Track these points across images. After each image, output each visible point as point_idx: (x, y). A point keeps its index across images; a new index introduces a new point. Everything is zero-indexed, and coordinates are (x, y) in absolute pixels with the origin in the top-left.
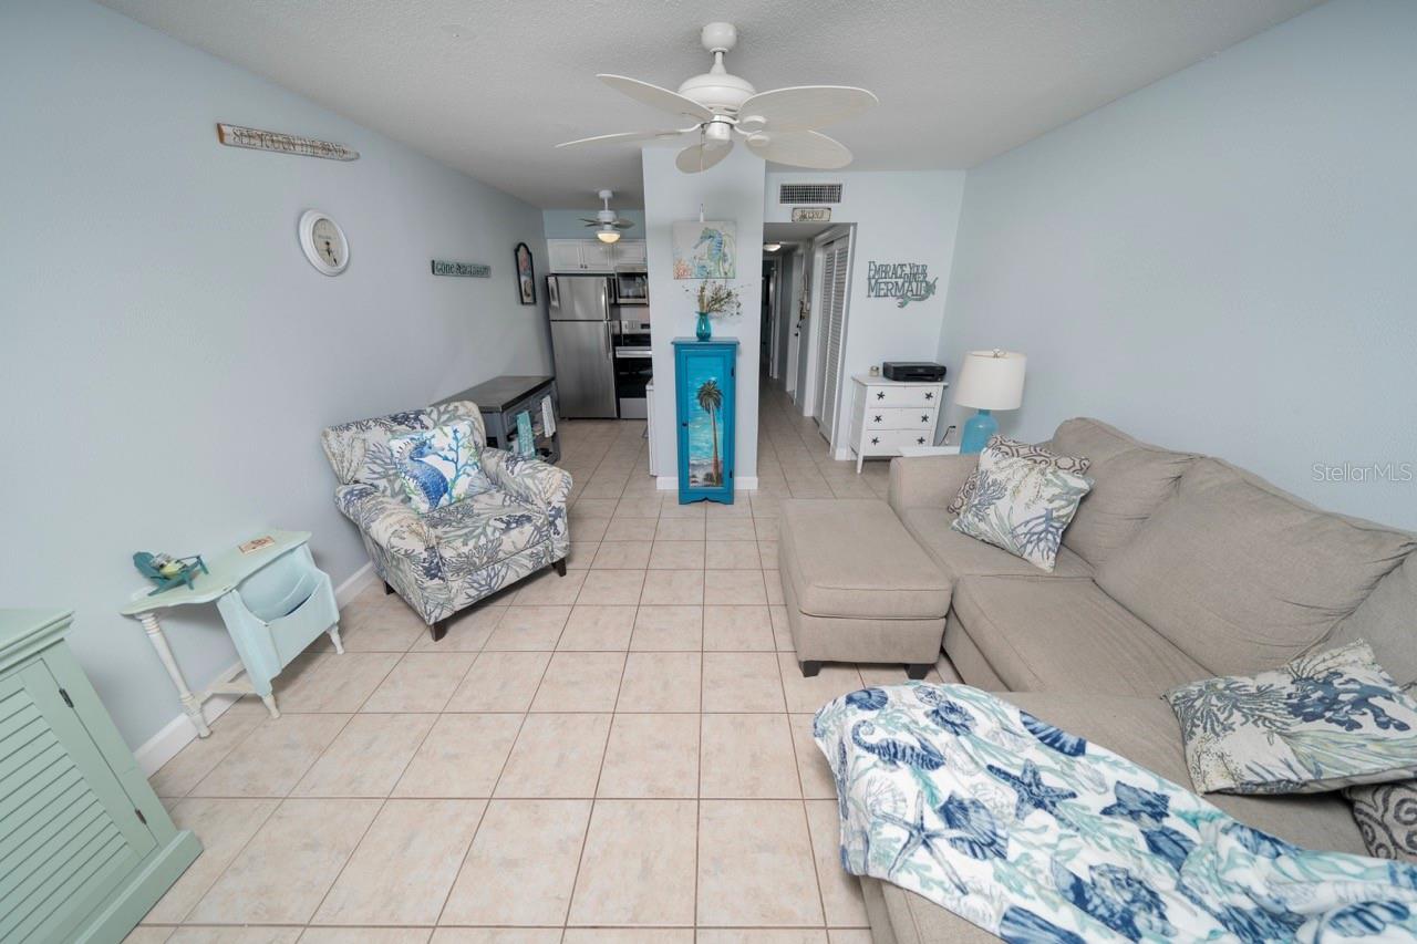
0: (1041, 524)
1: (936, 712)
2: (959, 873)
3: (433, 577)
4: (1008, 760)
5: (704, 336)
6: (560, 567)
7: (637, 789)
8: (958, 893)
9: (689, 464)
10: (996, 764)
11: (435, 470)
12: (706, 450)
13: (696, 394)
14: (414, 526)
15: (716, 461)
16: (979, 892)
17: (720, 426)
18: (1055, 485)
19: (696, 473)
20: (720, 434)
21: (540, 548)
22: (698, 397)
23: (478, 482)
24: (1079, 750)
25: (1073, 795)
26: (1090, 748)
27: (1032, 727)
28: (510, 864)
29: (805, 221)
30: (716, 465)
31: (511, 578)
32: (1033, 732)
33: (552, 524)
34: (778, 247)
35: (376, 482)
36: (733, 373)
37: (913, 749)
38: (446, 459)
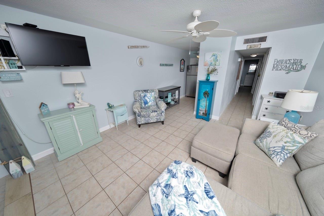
0: (279, 149)
1: (187, 171)
2: (157, 193)
3: (139, 117)
4: (191, 187)
5: (208, 80)
6: (163, 122)
7: (147, 162)
8: (153, 195)
9: (199, 110)
10: (187, 186)
11: (146, 100)
12: (204, 107)
13: (203, 93)
14: (137, 107)
15: (206, 110)
16: (156, 198)
17: (208, 102)
18: (289, 138)
19: (200, 112)
20: (207, 104)
21: (158, 117)
22: (203, 94)
23: (153, 104)
24: (212, 198)
25: (197, 203)
26: (215, 199)
27: (205, 187)
28: (125, 161)
29: (251, 48)
30: (206, 111)
31: (152, 121)
32: (205, 188)
33: (161, 114)
34: (256, 55)
35: (139, 100)
36: (213, 89)
37: (174, 173)
38: (148, 98)
